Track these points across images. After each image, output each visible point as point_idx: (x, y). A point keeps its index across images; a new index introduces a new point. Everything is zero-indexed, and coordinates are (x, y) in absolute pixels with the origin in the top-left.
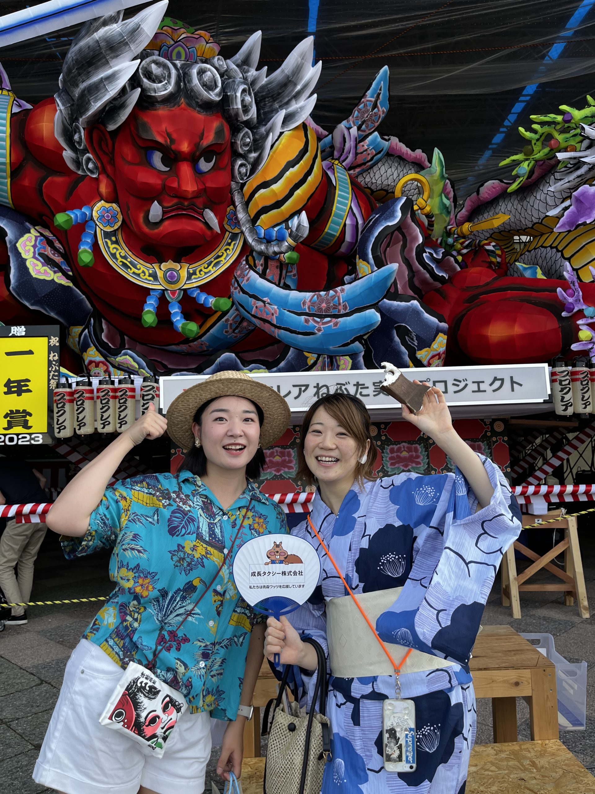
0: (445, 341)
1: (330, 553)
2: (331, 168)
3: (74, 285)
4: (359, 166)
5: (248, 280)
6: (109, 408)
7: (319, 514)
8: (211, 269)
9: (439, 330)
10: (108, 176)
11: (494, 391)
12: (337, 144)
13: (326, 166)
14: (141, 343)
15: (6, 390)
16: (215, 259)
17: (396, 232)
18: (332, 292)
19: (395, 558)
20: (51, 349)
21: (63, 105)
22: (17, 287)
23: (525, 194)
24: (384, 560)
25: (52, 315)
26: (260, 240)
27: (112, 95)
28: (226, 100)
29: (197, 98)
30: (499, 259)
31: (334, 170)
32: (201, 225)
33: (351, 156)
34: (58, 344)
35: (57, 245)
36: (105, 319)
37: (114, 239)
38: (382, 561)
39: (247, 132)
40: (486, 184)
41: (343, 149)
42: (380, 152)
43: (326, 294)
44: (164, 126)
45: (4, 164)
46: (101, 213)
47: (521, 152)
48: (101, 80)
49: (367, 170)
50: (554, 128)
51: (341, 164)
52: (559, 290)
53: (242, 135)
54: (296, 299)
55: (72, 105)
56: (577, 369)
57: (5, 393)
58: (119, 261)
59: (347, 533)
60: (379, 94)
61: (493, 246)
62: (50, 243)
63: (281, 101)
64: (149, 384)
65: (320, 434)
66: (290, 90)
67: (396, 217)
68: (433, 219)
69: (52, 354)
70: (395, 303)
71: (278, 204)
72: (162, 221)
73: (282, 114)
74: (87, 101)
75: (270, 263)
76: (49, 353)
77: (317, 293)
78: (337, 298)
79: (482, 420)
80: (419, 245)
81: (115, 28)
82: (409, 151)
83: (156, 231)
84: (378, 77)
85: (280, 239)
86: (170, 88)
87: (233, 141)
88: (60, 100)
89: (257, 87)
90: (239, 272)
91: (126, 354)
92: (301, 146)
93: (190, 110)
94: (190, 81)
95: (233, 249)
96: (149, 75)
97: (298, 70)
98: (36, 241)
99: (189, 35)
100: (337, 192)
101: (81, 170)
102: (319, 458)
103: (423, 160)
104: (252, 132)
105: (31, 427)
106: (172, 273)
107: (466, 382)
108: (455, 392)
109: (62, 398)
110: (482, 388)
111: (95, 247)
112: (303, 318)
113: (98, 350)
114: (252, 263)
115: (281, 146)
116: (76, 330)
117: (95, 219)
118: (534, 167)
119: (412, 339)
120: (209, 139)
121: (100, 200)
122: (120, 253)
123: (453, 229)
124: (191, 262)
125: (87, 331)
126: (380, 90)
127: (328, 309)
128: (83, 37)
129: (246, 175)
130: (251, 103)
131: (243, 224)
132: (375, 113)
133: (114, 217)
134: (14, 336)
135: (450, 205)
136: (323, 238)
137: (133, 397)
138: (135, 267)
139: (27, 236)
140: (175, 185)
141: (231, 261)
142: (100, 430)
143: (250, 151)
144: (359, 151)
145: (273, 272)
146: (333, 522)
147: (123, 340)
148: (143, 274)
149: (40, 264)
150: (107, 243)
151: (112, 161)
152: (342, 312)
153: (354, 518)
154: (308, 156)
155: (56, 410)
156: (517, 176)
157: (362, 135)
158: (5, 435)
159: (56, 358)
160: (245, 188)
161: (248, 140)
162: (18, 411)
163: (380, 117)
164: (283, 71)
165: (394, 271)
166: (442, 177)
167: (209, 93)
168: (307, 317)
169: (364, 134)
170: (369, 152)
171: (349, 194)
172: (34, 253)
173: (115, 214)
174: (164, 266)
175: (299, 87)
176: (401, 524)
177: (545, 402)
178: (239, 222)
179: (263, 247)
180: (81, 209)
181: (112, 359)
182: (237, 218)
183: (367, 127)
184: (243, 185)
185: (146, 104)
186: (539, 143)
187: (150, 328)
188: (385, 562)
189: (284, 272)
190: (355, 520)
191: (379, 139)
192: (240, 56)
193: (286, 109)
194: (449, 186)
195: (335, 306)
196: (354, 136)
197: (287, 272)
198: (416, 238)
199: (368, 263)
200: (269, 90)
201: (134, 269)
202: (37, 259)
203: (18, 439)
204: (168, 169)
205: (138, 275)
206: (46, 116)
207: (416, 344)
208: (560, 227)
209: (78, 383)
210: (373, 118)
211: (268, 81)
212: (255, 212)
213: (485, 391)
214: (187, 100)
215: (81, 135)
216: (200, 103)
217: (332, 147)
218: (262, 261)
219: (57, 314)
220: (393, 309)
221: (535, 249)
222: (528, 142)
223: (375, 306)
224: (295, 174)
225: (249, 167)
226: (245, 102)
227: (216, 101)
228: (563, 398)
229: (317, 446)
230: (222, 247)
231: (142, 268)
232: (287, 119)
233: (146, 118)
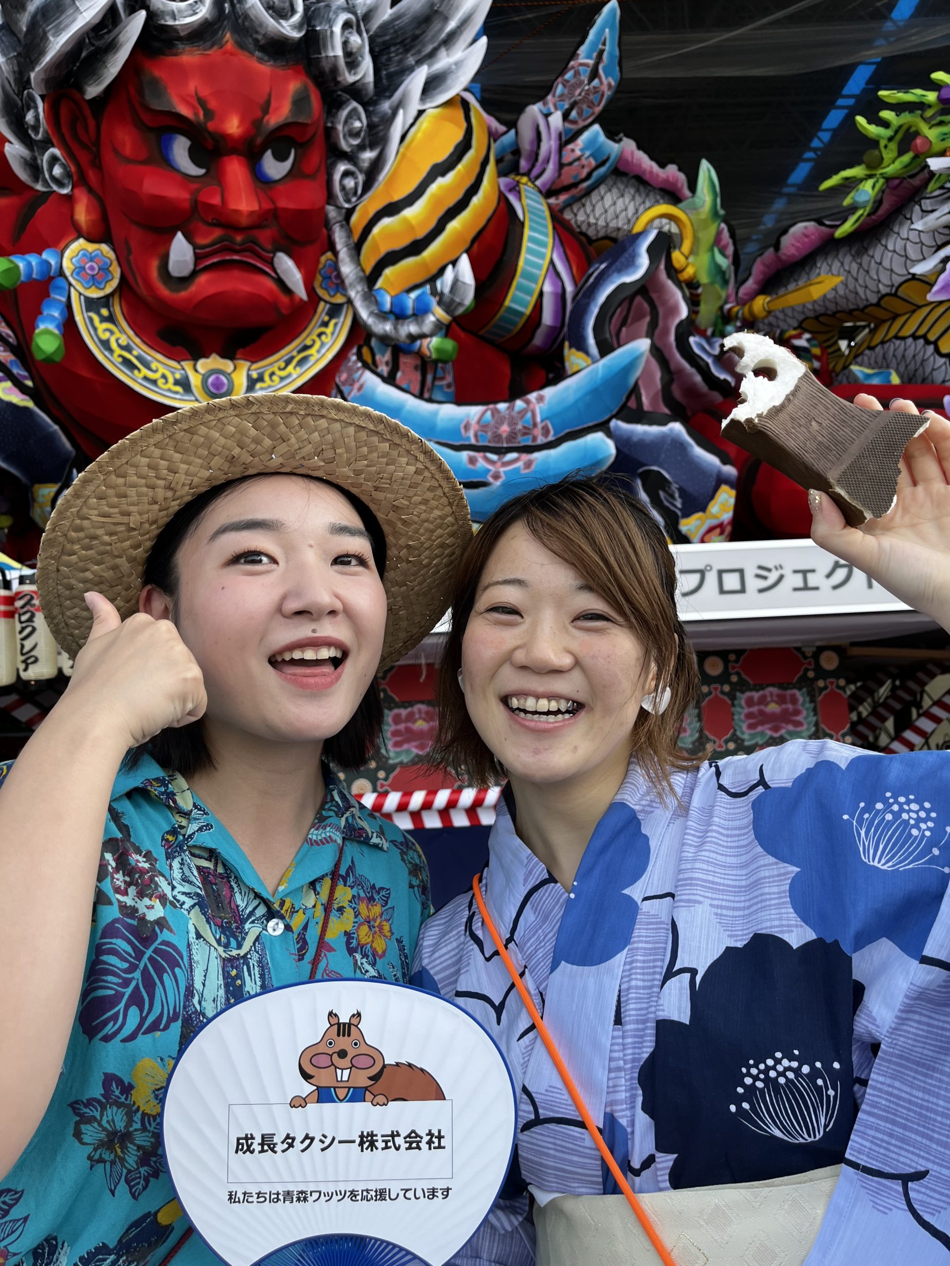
0: (732, 501)
1: (546, 1025)
2: (515, 189)
3: (37, 404)
5: (360, 388)
7: (509, 879)
8: (293, 371)
9: (721, 480)
10: (91, 190)
11: (835, 587)
12: (526, 145)
13: (506, 186)
16: (299, 352)
17: (639, 299)
18: (519, 404)
19: (797, 1071)
23: (865, 245)
24: (756, 1078)
26: (383, 316)
27: (88, 19)
28: (313, 38)
29: (257, 32)
31: (519, 192)
32: (270, 284)
33: (551, 168)
37: (105, 312)
38: (748, 1081)
39: (354, 110)
40: (793, 230)
41: (537, 155)
42: (603, 163)
43: (508, 408)
44: (192, 85)
46: (78, 261)
47: (859, 163)
50: (922, 116)
51: (533, 183)
52: (948, 399)
53: (345, 113)
54: (451, 420)
55: (18, 52)
58: (116, 355)
59: (605, 956)
60: (601, 52)
61: (808, 340)
63: (419, 52)
65: (516, 618)
66: (436, 29)
68: (700, 290)
71: (416, 247)
72: (194, 274)
73: (421, 74)
74: (41, 34)
75: (404, 360)
77: (491, 406)
78: (529, 415)
79: (798, 649)
80: (681, 322)
82: (655, 167)
83: (183, 294)
84: (600, 20)
85: (420, 313)
86: (204, 11)
87: (329, 125)
89: (375, 24)
90: (344, 376)
92: (458, 135)
93: (243, 56)
95: (333, 334)
100: (527, 232)
101: (40, 183)
102: (515, 703)
103: (679, 185)
104: (366, 111)
106: (218, 378)
107: (780, 572)
108: (761, 591)
110: (811, 584)
111: (69, 327)
112: (465, 455)
114: (368, 358)
115: (419, 135)
117: (68, 273)
118: (882, 191)
119: (672, 497)
120: (281, 114)
121: (77, 238)
122: (117, 340)
123: (735, 309)
124: (255, 356)
126: (604, 44)
127: (512, 436)
129: (355, 193)
130: (361, 47)
131: (351, 285)
132: (595, 88)
133: (105, 270)
135: (729, 267)
136: (502, 319)
138: (147, 366)
140: (216, 201)
141: (330, 356)
143: (362, 148)
144: (565, 160)
145: (407, 373)
146: (558, 913)
148: (163, 381)
150: (91, 320)
151: (97, 162)
152: (541, 440)
153: (630, 900)
154: (471, 157)
156: (853, 209)
157: (571, 130)
160: (354, 218)
161: (357, 124)
163: (603, 95)
165: (641, 355)
166: (715, 214)
167: (279, 23)
168: (472, 453)
170: (584, 161)
171: (546, 235)
173: (105, 263)
174: (203, 365)
175: (452, 25)
176: (811, 935)
178: (343, 282)
179: (388, 327)
180: (40, 254)
182: (339, 275)
183: (580, 114)
184: (350, 212)
185: (157, 44)
186: (893, 146)
188: (760, 1085)
189: (429, 378)
190: (631, 907)
191: (602, 138)
193: (430, 66)
194: (726, 234)
195: (526, 431)
196: (556, 129)
197: (435, 379)
199: (587, 353)
200: (396, 32)
201: (145, 371)
204: (202, 172)
205: (154, 382)
207: (679, 505)
208: (938, 292)
209: (22, 580)
210: (591, 97)
211: (394, 13)
212: (373, 262)
213: (817, 588)
214: (236, 37)
215: (38, 113)
216: (262, 42)
217: (516, 152)
218: (388, 356)
220: (635, 439)
221: (883, 342)
222: (874, 143)
223: (603, 427)
224: (449, 189)
225: (361, 178)
226: (349, 46)
227: (292, 39)
229: (508, 658)
230: (313, 329)
231: (162, 370)
232: (431, 85)
233: (157, 71)
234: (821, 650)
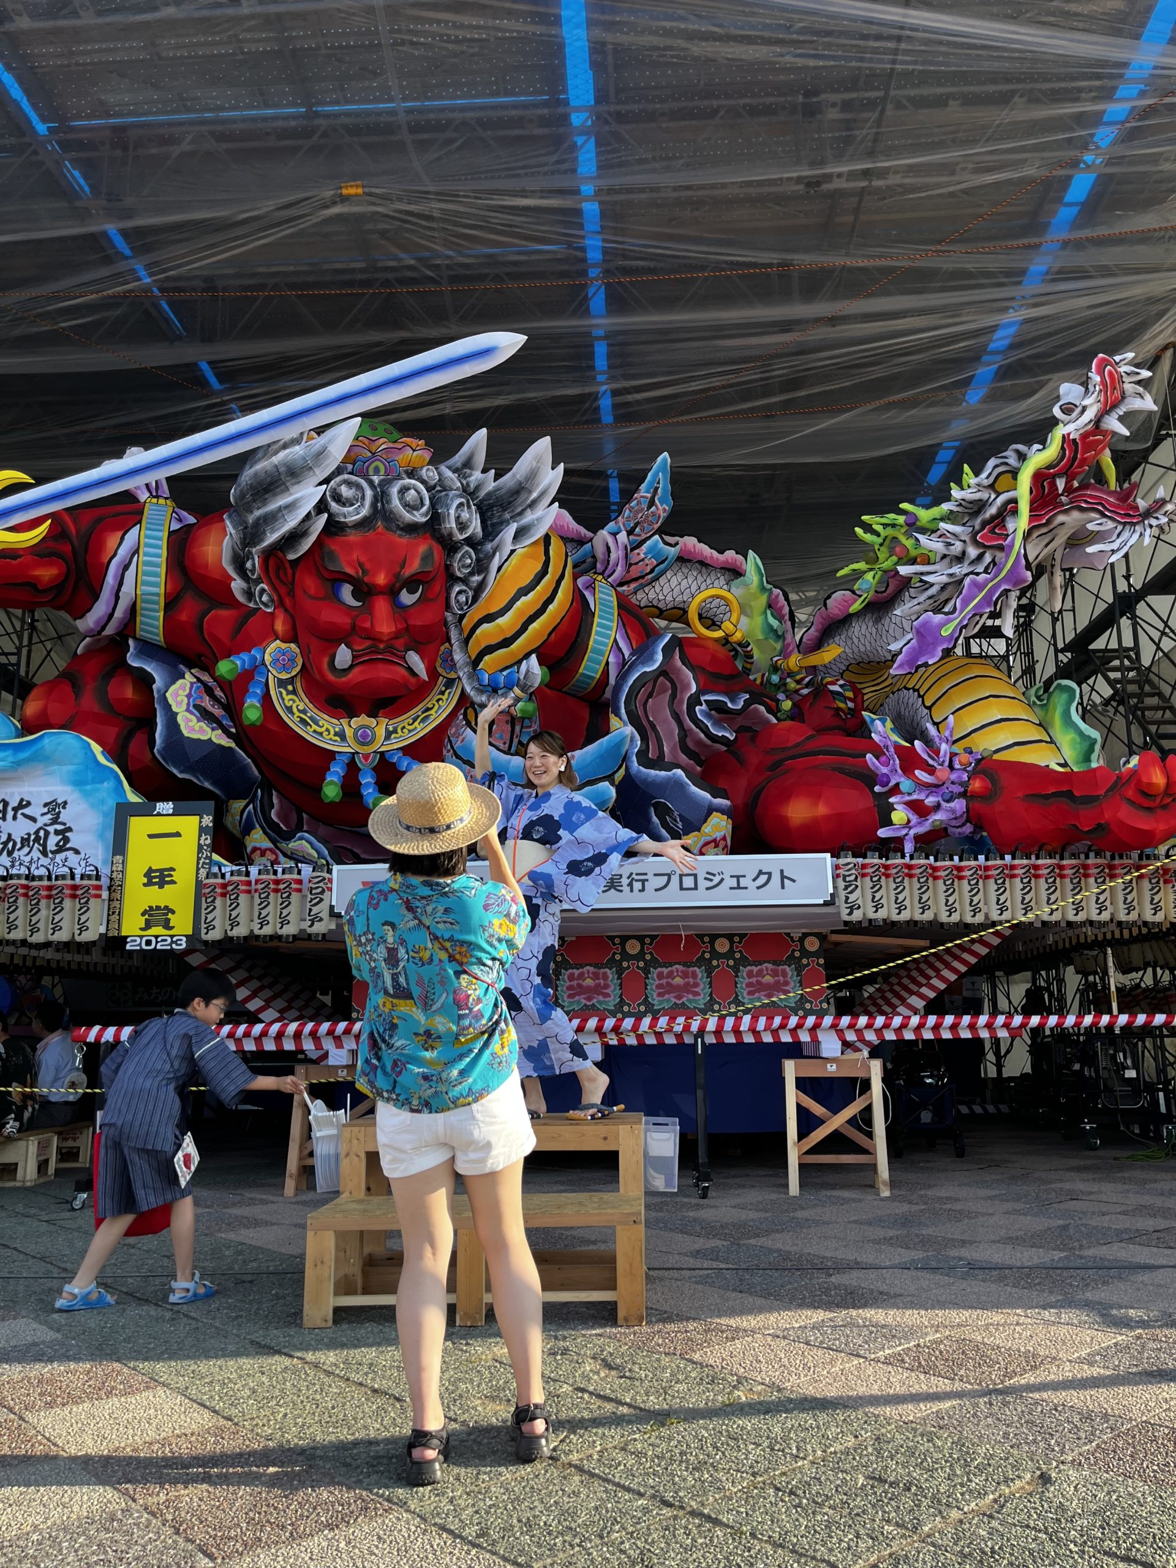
0: (727, 824)
2: (589, 585)
3: (237, 745)
4: (636, 579)
6: (269, 903)
8: (418, 726)
9: (711, 810)
10: (286, 610)
11: (758, 888)
12: (598, 555)
13: (584, 584)
14: (324, 823)
15: (145, 880)
16: (423, 712)
17: (661, 678)
20: (202, 830)
21: (234, 527)
22: (163, 749)
23: (876, 614)
25: (207, 785)
26: (481, 689)
27: (291, 526)
28: (436, 518)
29: (398, 521)
30: (851, 705)
31: (594, 589)
32: (403, 672)
33: (620, 568)
34: (211, 825)
35: (218, 693)
36: (276, 790)
37: (290, 688)
39: (467, 552)
40: (834, 596)
41: (608, 561)
42: (663, 562)
44: (355, 555)
45: (158, 595)
46: (275, 655)
47: (861, 560)
48: (280, 509)
49: (650, 583)
50: (899, 531)
51: (605, 580)
52: (869, 756)
53: (459, 555)
55: (246, 528)
56: (867, 861)
57: (145, 885)
58: (295, 716)
60: (656, 489)
61: (841, 686)
62: (209, 691)
63: (513, 511)
64: (319, 874)
66: (523, 498)
67: (655, 661)
68: (749, 648)
69: (204, 837)
70: (653, 772)
71: (506, 643)
72: (351, 667)
73: (513, 528)
74: (262, 530)
76: (200, 836)
79: (788, 935)
80: (692, 693)
81: (297, 450)
82: (715, 553)
83: (343, 679)
84: (655, 466)
85: (510, 687)
86: (365, 511)
87: (448, 563)
88: (231, 522)
89: (482, 494)
90: (453, 730)
91: (301, 839)
92: (538, 567)
93: (389, 534)
94: (389, 502)
95: (447, 700)
96: (338, 498)
97: (533, 475)
98: (191, 689)
99: (391, 445)
100: (596, 620)
101: (252, 603)
103: (738, 563)
104: (474, 550)
105: (173, 928)
106: (365, 731)
107: (721, 876)
108: (707, 889)
109: (213, 890)
110: (742, 885)
111: (266, 699)
113: (265, 832)
114: (472, 718)
115: (511, 568)
116: (238, 805)
117: (268, 663)
118: (881, 580)
119: (675, 820)
120: (414, 566)
121: (275, 640)
122: (297, 706)
123: (779, 663)
124: (391, 716)
125: (251, 806)
126: (659, 483)
128: (260, 459)
129: (466, 604)
130: (471, 517)
131: (460, 667)
132: (653, 512)
133: (292, 660)
134: (159, 814)
135: (781, 626)
136: (578, 681)
137: (300, 890)
139: (180, 682)
140: (367, 625)
141: (444, 715)
142: (257, 932)
143: (472, 574)
144: (632, 562)
145: (502, 728)
147: (300, 819)
148: (327, 733)
149: (194, 719)
150: (281, 693)
151: (291, 593)
154: (548, 579)
155: (204, 905)
156: (860, 592)
157: (636, 541)
158: (141, 937)
159: (208, 842)
160: (464, 621)
161: (469, 561)
162: (158, 908)
163: (660, 517)
164: (514, 476)
166: (763, 589)
167: (413, 514)
169: (640, 539)
170: (648, 562)
171: (613, 622)
172: (188, 704)
173: (293, 656)
174: (355, 722)
175: (534, 495)
177: (826, 904)
178: (455, 665)
180: (250, 652)
181: (283, 845)
182: (452, 660)
183: (643, 530)
184: (462, 617)
185: (334, 529)
186: (884, 549)
187: (332, 804)
189: (518, 728)
191: (661, 545)
192: (458, 459)
193: (518, 522)
194: (781, 597)
196: (623, 543)
197: (522, 727)
198: (687, 687)
199: (620, 718)
200: (496, 498)
201: (314, 727)
202: (191, 713)
203: (157, 942)
204: (359, 604)
205: (321, 734)
206: (213, 535)
207: (680, 825)
208: (896, 668)
209: (233, 873)
210: (651, 518)
211: (495, 487)
212: (477, 652)
213: (746, 888)
214: (385, 524)
215: (254, 563)
216: (402, 526)
217: (594, 557)
219: (214, 784)
220: (650, 780)
222: (870, 547)
223: (610, 778)
224: (530, 604)
225: (471, 594)
226: (462, 518)
227: (422, 522)
228: (847, 898)
230: (434, 696)
231: (326, 725)
232: (519, 535)
233: (332, 546)
234: (805, 935)
